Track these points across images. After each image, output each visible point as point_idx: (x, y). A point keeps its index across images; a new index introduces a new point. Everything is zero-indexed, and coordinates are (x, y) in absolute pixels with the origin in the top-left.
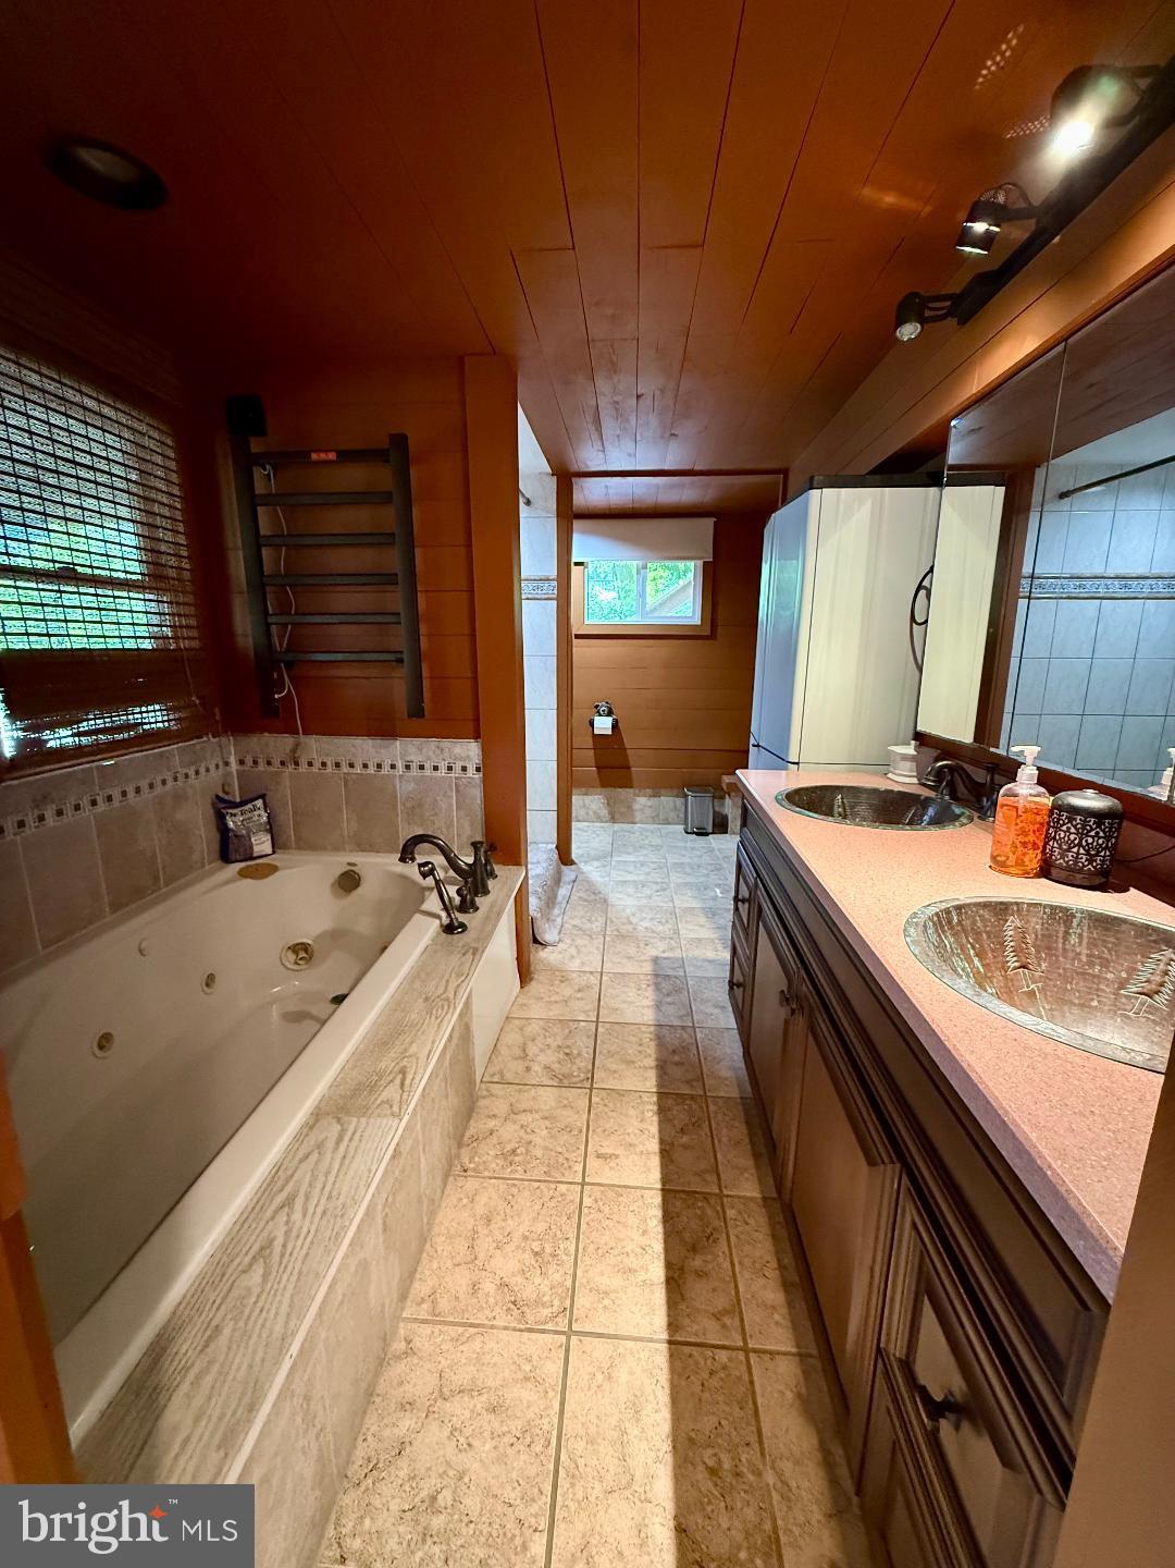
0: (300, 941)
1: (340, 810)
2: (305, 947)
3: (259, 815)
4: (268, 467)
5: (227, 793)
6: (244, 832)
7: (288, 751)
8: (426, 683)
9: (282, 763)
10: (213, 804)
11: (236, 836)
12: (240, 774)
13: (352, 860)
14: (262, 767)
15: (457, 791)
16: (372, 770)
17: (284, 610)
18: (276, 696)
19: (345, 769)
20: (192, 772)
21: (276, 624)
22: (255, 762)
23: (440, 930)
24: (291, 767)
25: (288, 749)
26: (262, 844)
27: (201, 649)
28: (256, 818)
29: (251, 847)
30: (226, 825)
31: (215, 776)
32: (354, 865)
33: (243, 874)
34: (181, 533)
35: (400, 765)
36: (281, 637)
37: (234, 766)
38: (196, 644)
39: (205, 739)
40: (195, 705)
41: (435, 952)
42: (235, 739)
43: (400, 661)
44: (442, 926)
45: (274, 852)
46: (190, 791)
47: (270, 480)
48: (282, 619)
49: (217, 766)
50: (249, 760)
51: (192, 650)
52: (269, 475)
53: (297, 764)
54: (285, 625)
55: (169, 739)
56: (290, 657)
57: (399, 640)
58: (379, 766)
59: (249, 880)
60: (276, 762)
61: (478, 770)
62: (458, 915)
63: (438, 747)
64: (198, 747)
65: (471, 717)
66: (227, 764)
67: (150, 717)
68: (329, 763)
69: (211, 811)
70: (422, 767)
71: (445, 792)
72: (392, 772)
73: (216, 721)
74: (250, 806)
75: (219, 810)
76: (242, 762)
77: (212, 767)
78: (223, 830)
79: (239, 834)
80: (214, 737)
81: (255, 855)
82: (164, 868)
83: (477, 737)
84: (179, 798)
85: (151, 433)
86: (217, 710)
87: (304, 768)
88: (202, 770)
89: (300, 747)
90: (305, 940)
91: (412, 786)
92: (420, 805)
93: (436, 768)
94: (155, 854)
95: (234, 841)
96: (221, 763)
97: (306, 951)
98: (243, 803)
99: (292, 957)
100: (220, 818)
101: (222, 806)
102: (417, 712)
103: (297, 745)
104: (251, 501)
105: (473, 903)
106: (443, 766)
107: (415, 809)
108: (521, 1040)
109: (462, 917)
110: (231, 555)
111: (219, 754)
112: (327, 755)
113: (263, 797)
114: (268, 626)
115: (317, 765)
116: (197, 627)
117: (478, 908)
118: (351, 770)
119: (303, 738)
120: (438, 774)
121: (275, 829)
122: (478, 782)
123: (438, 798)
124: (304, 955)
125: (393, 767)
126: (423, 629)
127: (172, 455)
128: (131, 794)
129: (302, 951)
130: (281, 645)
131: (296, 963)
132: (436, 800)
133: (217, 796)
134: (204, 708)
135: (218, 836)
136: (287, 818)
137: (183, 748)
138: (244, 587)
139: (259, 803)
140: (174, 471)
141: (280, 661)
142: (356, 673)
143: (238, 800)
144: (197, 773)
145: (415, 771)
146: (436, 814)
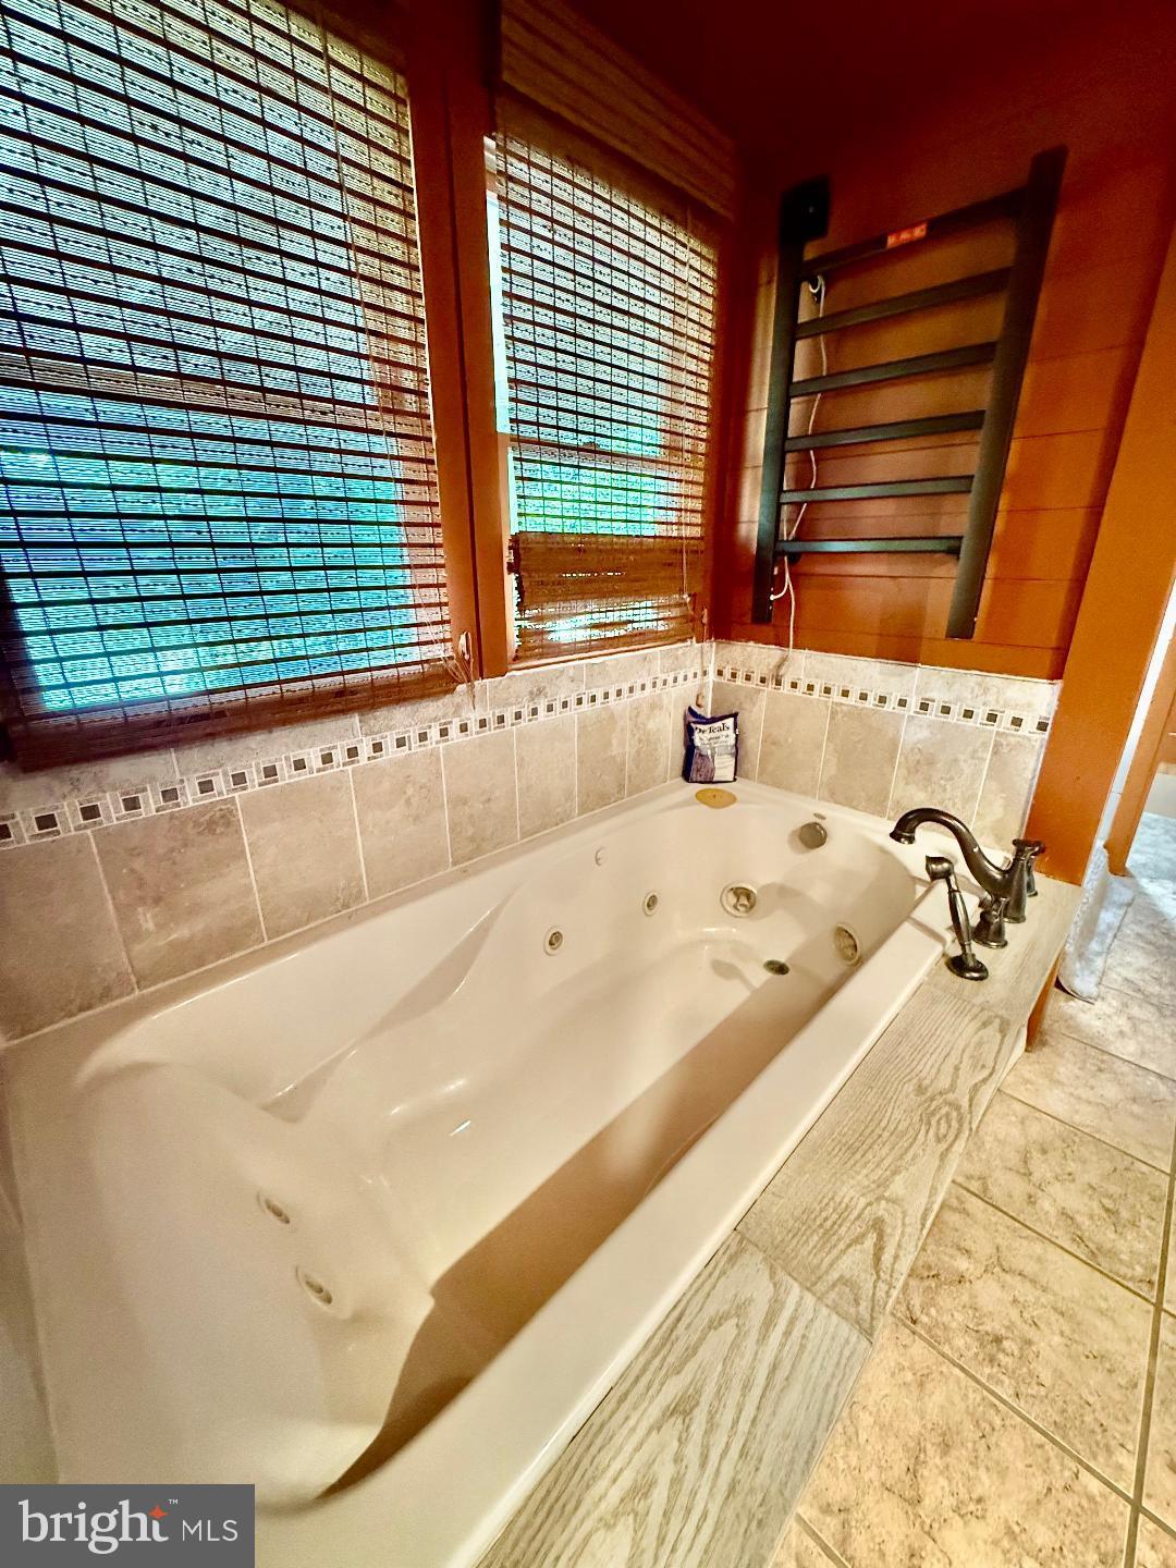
0: (744, 886)
1: (819, 747)
2: (748, 894)
3: (727, 736)
4: (821, 281)
5: (699, 706)
6: (709, 752)
7: (771, 667)
8: (988, 584)
9: (763, 680)
10: (685, 718)
11: (701, 755)
12: (717, 688)
13: (822, 812)
14: (740, 681)
15: (995, 753)
16: (871, 702)
17: (802, 484)
18: (772, 597)
19: (836, 696)
20: (670, 680)
21: (787, 503)
22: (734, 675)
23: (943, 961)
24: (771, 685)
25: (774, 661)
26: (723, 767)
27: (701, 538)
28: (723, 739)
29: (713, 770)
30: (692, 741)
31: (692, 685)
32: (823, 818)
33: (700, 797)
34: (703, 393)
35: (913, 703)
36: (791, 522)
37: (712, 676)
38: (697, 532)
39: (689, 643)
40: (686, 604)
41: (934, 1001)
42: (717, 647)
43: (954, 552)
44: (944, 955)
45: (735, 780)
46: (665, 701)
47: (819, 301)
48: (796, 497)
49: (695, 675)
50: (727, 673)
51: (692, 538)
52: (818, 295)
53: (778, 683)
54: (799, 505)
55: (655, 640)
56: (797, 547)
57: (958, 518)
58: (882, 700)
59: (704, 807)
60: (756, 677)
61: (1042, 727)
62: (974, 945)
63: (980, 685)
64: (680, 652)
65: (1054, 644)
66: (705, 673)
67: (643, 615)
68: (817, 688)
69: (682, 722)
70: (946, 710)
71: (975, 751)
72: (899, 710)
73: (704, 625)
74: (719, 724)
75: (689, 723)
76: (720, 673)
77: (690, 676)
78: (690, 748)
79: (703, 753)
80: (698, 642)
81: (715, 779)
82: (630, 777)
83: (1056, 674)
84: (655, 706)
85: (692, 262)
86: (706, 611)
87: (786, 687)
88: (680, 679)
89: (786, 663)
90: (750, 888)
91: (924, 734)
92: (931, 763)
93: (968, 714)
94: (624, 764)
95: (696, 760)
96: (699, 673)
97: (748, 898)
98: (714, 720)
99: (733, 900)
100: (689, 731)
101: (693, 720)
102: (962, 628)
103: (784, 660)
104: (790, 332)
105: (1000, 932)
106: (981, 714)
107: (923, 765)
108: (1022, 1142)
109: (979, 951)
110: (752, 417)
111: (699, 660)
112: (817, 677)
113: (735, 716)
114: (779, 506)
115: (802, 687)
116: (702, 512)
117: (1006, 944)
118: (844, 700)
119: (791, 652)
120: (970, 723)
121: (741, 753)
122: (1037, 745)
123: (962, 757)
124: (746, 902)
125: (902, 703)
126: (1004, 503)
127: (710, 290)
128: (612, 696)
129: (744, 897)
130: (788, 534)
131: (735, 907)
132: (956, 760)
133: (690, 709)
134: (694, 609)
135: (684, 752)
136: (754, 743)
137: (668, 652)
138: (761, 461)
139: (729, 722)
140: (708, 311)
141: (783, 553)
142: (881, 569)
143: (709, 716)
144: (675, 680)
145: (934, 713)
146: (952, 779)
